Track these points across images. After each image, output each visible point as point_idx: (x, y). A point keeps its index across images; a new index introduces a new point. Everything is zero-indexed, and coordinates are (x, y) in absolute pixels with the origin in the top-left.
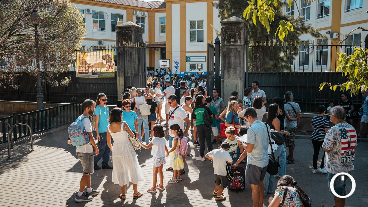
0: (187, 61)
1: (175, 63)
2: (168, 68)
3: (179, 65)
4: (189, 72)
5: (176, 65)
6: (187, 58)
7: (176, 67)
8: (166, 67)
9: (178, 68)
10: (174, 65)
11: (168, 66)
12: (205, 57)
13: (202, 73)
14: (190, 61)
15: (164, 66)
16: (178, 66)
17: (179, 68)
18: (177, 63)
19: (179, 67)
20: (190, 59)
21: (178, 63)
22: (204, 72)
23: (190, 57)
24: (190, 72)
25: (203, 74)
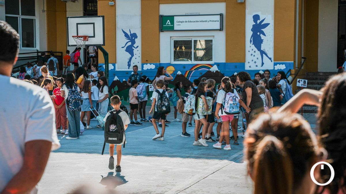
0: (162, 30)
1: (126, 35)
2: (99, 47)
3: (138, 42)
4: (169, 65)
5: (130, 44)
6: (162, 19)
7: (130, 50)
8: (92, 41)
9: (135, 51)
10: (121, 41)
11: (98, 40)
12: (221, 15)
13: (212, 65)
14: (171, 29)
15: (85, 38)
16: (135, 45)
17: (138, 52)
18: (132, 37)
19: (140, 48)
20: (172, 22)
21: (134, 36)
22: (218, 65)
23: (173, 16)
24: (173, 65)
25: (214, 69)
